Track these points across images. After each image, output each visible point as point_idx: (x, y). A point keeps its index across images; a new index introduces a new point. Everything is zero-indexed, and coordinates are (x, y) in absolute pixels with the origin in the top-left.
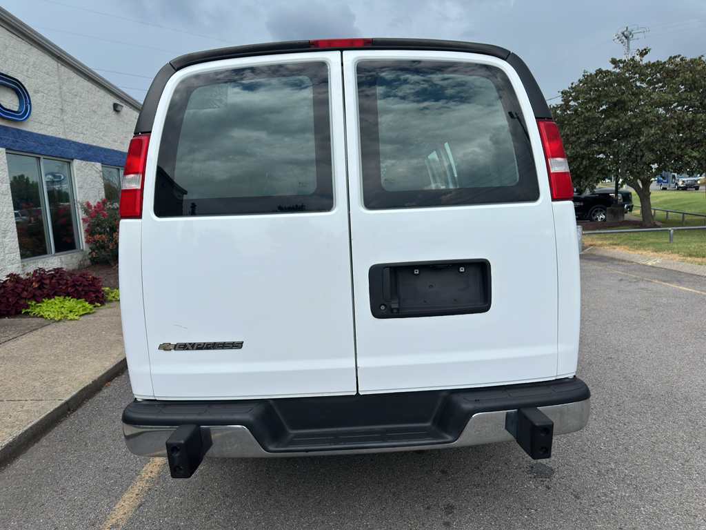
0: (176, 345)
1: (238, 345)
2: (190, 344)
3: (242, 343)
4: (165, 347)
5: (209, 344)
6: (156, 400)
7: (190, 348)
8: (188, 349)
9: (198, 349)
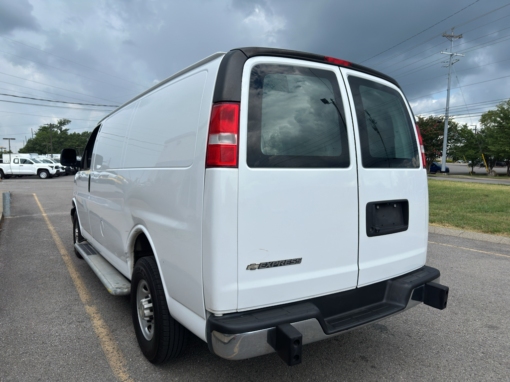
0: (260, 265)
1: (298, 261)
2: (270, 263)
3: (300, 259)
4: (251, 267)
5: (282, 262)
6: (237, 312)
7: (270, 266)
8: (268, 267)
9: (275, 266)
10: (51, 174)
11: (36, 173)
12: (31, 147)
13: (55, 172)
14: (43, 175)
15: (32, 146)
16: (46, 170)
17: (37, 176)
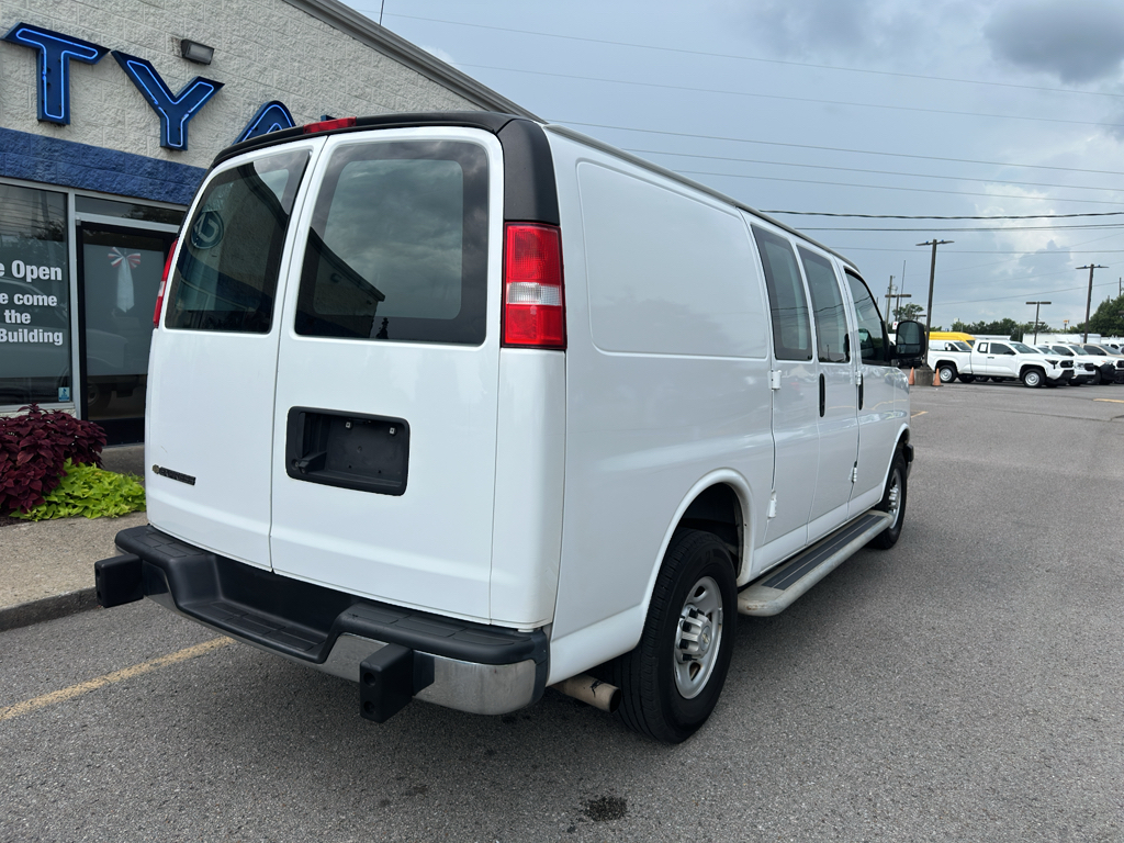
10: (1049, 378)
11: (1018, 374)
12: (1103, 320)
13: (1059, 375)
14: (1032, 379)
15: (1107, 317)
16: (1040, 370)
17: (1018, 382)
